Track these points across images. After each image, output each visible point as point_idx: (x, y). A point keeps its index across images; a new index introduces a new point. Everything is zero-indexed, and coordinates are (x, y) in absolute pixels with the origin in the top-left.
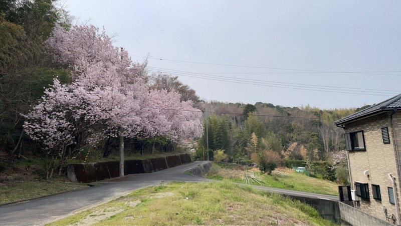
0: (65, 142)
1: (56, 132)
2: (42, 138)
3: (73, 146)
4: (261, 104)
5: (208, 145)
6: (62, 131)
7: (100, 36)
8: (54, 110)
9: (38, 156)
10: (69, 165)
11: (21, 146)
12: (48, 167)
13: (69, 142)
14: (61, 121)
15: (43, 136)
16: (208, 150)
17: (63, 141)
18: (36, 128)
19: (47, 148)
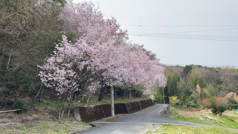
0: (72, 89)
1: (64, 80)
2: (54, 85)
3: (77, 93)
4: (193, 66)
5: (163, 93)
6: (69, 80)
7: (96, 10)
8: (63, 62)
9: (54, 100)
10: (75, 107)
11: (42, 93)
12: (60, 109)
13: (75, 89)
14: (69, 71)
15: (55, 84)
16: (164, 96)
17: (71, 88)
18: (49, 77)
19: (58, 94)
